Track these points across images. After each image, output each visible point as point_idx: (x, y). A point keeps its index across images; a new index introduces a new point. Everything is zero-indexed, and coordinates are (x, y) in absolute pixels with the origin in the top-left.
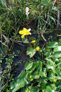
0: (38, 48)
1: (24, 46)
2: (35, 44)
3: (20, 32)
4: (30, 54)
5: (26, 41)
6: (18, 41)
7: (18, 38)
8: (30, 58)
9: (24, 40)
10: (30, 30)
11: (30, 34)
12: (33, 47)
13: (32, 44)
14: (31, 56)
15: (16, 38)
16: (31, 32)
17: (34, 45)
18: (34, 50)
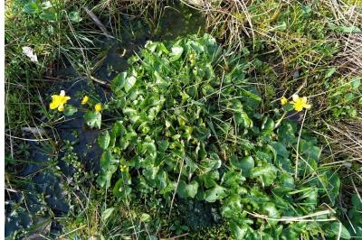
0: (98, 107)
2: (92, 101)
3: (52, 107)
4: (95, 123)
5: (72, 111)
6: (57, 118)
8: (99, 128)
9: (67, 111)
10: (63, 92)
11: (69, 98)
12: (91, 109)
13: (86, 106)
14: (99, 124)
16: (67, 95)
17: (91, 105)
18: (97, 113)
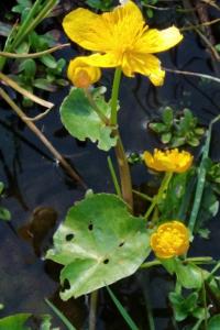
0: (172, 238)
1: (59, 158)
2: (180, 191)
3: (77, 24)
4: (80, 263)
6: (27, 84)
7: (38, 61)
8: (65, 296)
12: (140, 208)
15: (23, 53)
